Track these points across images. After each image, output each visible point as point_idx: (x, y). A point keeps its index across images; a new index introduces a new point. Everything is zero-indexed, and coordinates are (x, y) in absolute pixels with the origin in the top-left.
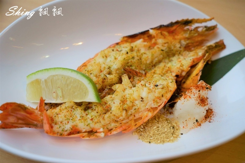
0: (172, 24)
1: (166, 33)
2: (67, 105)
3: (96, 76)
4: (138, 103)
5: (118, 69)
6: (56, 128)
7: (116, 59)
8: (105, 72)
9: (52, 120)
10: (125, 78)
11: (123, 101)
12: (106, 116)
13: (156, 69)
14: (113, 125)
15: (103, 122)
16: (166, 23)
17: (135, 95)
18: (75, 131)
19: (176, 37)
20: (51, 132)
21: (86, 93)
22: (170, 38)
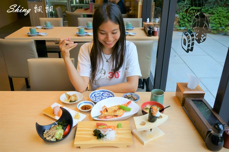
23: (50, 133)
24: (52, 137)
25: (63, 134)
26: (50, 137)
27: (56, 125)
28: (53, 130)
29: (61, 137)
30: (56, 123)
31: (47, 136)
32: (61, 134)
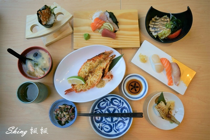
0: (99, 55)
1: (98, 57)
2: (78, 85)
3: (83, 75)
4: (94, 82)
5: (88, 72)
6: (77, 91)
7: (87, 69)
8: (85, 73)
9: (76, 89)
10: (90, 75)
11: (91, 82)
12: (88, 86)
13: (98, 67)
14: (89, 87)
15: (87, 88)
16: (98, 55)
17: (93, 80)
19: (101, 57)
20: (76, 92)
21: (82, 82)
22: (100, 58)
24: (155, 32)
29: (163, 38)
30: (171, 16)
31: (152, 26)
32: (166, 35)
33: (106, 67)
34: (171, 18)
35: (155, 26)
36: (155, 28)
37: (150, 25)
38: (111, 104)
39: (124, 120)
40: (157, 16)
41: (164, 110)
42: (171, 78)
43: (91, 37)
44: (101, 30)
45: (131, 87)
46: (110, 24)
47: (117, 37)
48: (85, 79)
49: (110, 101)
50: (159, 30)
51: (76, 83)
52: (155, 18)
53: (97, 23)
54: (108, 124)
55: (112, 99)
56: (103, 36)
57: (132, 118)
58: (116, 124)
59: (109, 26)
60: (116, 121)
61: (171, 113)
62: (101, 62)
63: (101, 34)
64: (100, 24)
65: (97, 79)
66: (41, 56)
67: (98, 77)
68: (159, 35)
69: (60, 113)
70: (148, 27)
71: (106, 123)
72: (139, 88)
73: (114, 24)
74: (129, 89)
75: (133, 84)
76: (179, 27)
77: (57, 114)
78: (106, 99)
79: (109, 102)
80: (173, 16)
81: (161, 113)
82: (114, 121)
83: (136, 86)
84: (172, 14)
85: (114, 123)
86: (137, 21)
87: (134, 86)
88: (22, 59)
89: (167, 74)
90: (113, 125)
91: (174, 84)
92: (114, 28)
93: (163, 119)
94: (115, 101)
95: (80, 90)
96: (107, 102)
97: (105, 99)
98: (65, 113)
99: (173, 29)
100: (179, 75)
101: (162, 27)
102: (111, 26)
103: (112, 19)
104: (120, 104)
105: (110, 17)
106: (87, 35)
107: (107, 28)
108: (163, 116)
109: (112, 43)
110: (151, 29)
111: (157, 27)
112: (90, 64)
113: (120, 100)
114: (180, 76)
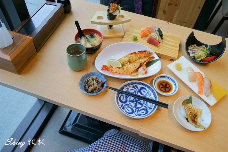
4: (130, 68)
5: (127, 61)
6: (113, 71)
7: (127, 58)
8: (124, 61)
10: (128, 63)
11: (127, 68)
13: (136, 61)
14: (124, 72)
15: (122, 71)
16: (140, 51)
17: (130, 67)
18: (116, 73)
22: (141, 54)
23: (195, 49)
24: (193, 53)
25: (202, 58)
26: (191, 52)
27: (207, 48)
28: (200, 48)
29: (199, 60)
30: (208, 47)
31: (191, 49)
32: (202, 57)
33: (144, 63)
34: (208, 48)
35: (193, 49)
36: (193, 50)
37: (189, 48)
38: (139, 93)
39: (147, 108)
40: (196, 44)
41: (190, 108)
42: (202, 89)
43: (138, 41)
44: (148, 38)
45: (161, 86)
46: (156, 35)
47: (159, 47)
48: (123, 65)
49: (139, 89)
50: (196, 52)
51: (113, 65)
52: (194, 45)
53: (147, 31)
54: (130, 108)
55: (141, 88)
56: (148, 43)
57: (157, 106)
58: (138, 110)
59: (156, 36)
60: (139, 108)
61: (197, 119)
62: (140, 58)
63: (147, 41)
64: (149, 32)
65: (133, 67)
66: (94, 38)
67: (135, 66)
68: (196, 56)
69: (91, 80)
70: (187, 49)
71: (129, 106)
72: (169, 89)
73: (160, 37)
74: (159, 87)
75: (164, 84)
76: (214, 54)
77: (89, 80)
78: (136, 86)
79: (137, 90)
80: (210, 47)
81: (186, 110)
82: (137, 107)
83: (166, 87)
84: (209, 46)
85: (137, 109)
86: (179, 45)
87: (165, 86)
88: (81, 34)
89: (199, 84)
90: (136, 110)
91: (204, 95)
92: (158, 39)
93: (188, 122)
94: (143, 91)
95: (115, 71)
96: (136, 90)
97: (134, 85)
98: (95, 82)
99: (209, 54)
100: (210, 86)
101: (199, 50)
102: (157, 36)
103: (159, 33)
104: (147, 95)
105: (158, 31)
106: (136, 37)
107: (153, 37)
108: (188, 113)
109: (154, 49)
110: (189, 51)
111: (195, 50)
112: (131, 57)
113: (149, 91)
114: (211, 88)
